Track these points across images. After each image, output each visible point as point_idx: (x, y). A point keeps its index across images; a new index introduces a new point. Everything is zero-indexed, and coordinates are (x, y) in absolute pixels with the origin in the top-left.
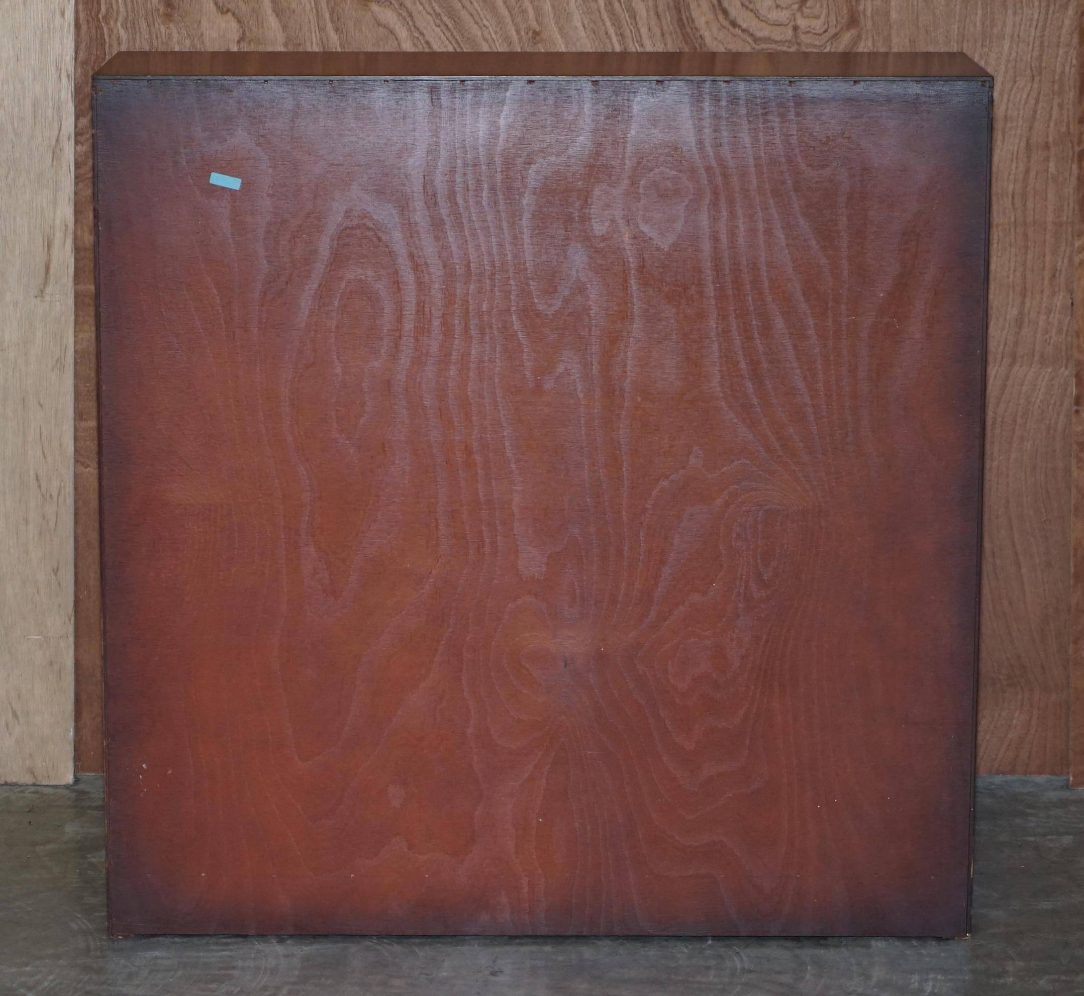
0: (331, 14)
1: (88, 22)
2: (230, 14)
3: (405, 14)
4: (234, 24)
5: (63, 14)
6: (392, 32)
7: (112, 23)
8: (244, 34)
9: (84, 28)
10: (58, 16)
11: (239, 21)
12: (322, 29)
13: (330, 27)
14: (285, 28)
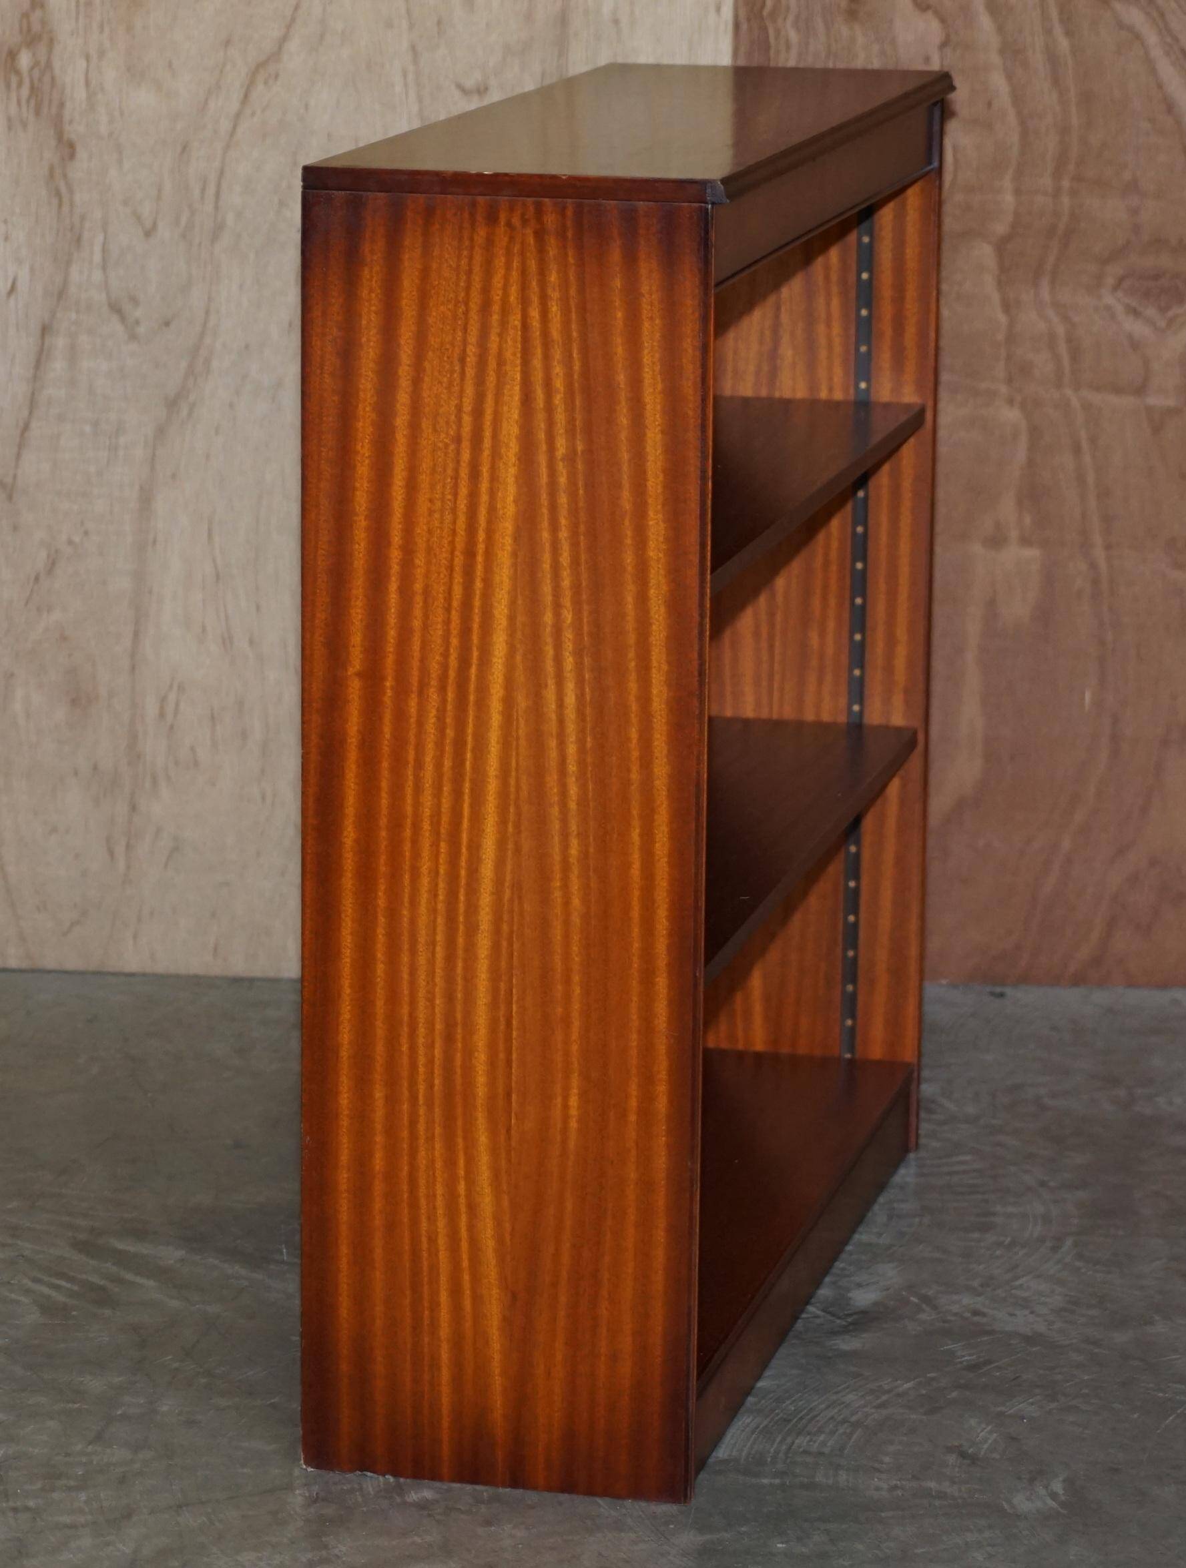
0: (1061, 12)
1: (749, 20)
2: (930, 13)
3: (1155, 14)
4: (935, 25)
5: (718, 9)
6: (1138, 37)
7: (780, 21)
8: (948, 36)
9: (744, 27)
10: (712, 15)
11: (943, 21)
12: (1048, 32)
13: (1058, 31)
14: (1000, 29)
